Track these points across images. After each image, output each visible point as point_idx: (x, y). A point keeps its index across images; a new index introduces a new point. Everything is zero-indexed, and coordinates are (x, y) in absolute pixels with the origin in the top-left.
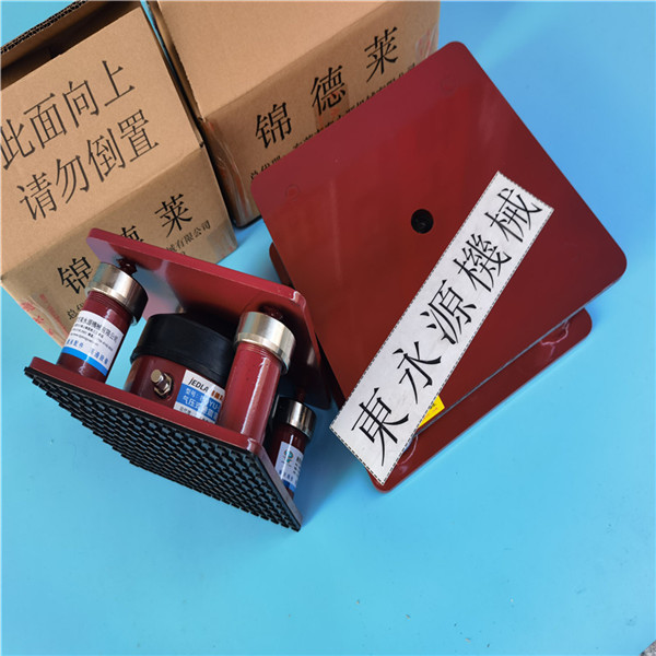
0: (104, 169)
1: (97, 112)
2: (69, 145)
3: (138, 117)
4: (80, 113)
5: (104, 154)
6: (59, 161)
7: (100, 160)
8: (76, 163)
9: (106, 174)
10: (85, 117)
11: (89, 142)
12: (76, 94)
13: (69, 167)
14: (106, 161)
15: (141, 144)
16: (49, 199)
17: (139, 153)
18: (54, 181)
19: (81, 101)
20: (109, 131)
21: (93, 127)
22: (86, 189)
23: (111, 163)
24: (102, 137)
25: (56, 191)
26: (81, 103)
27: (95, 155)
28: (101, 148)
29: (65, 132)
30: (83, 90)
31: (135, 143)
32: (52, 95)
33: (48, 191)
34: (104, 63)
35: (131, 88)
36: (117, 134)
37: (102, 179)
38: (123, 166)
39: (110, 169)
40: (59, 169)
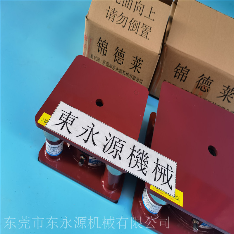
1: (141, 15)
2: (128, 13)
3: (149, 28)
4: (137, 10)
6: (123, 13)
11: (133, 18)
13: (124, 18)
14: (133, 27)
15: (145, 34)
16: (113, 18)
17: (142, 35)
18: (118, 16)
19: (139, 8)
20: (140, 22)
21: (137, 17)
22: (123, 27)
28: (134, 23)
29: (130, 9)
31: (143, 32)
33: (115, 16)
36: (141, 25)
37: (129, 30)
38: (136, 33)
39: (132, 30)
40: (121, 15)
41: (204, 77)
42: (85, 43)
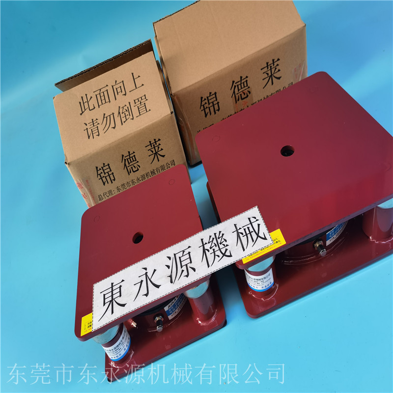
0: (124, 120)
1: (125, 95)
2: (110, 108)
3: (143, 98)
4: (118, 94)
5: (125, 113)
6: (104, 114)
7: (123, 115)
8: (112, 116)
9: (124, 122)
10: (120, 96)
11: (119, 107)
12: (117, 86)
13: (108, 117)
14: (125, 116)
15: (143, 110)
16: (97, 131)
17: (141, 114)
18: (100, 123)
19: (119, 89)
20: (129, 103)
21: (122, 101)
22: (114, 128)
23: (127, 117)
24: (125, 105)
25: (101, 127)
26: (119, 90)
27: (121, 113)
28: (124, 110)
29: (110, 101)
30: (121, 84)
31: (140, 109)
32: (107, 86)
33: (97, 127)
34: (132, 74)
35: (143, 85)
36: (132, 104)
37: (122, 124)
38: (133, 119)
39: (126, 120)
40: (104, 118)
41: (236, 83)
42: (83, 192)
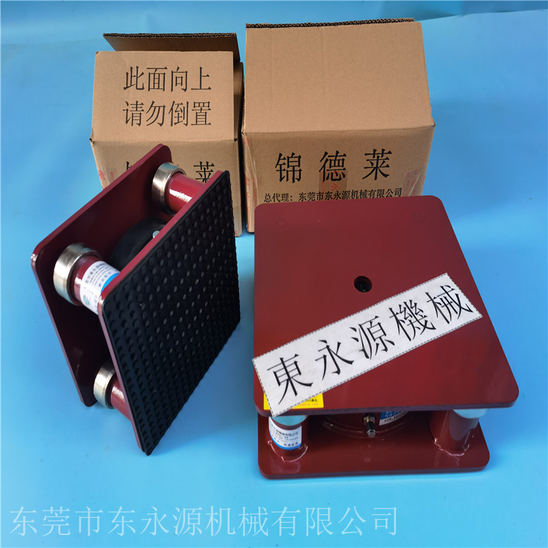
0: (175, 120)
1: (185, 90)
2: (164, 98)
3: (206, 104)
4: (176, 85)
5: (179, 113)
6: (153, 102)
8: (162, 109)
9: (175, 124)
10: (178, 89)
11: (174, 102)
12: (178, 75)
13: (157, 108)
14: (178, 117)
15: (201, 119)
16: (139, 118)
17: (198, 123)
18: (146, 111)
20: (188, 103)
21: (179, 96)
22: (161, 125)
25: (145, 117)
26: (179, 81)
27: (174, 110)
28: (179, 109)
29: (164, 90)
30: (183, 75)
31: (198, 117)
33: (141, 114)
35: (210, 88)
36: (191, 107)
37: (172, 125)
39: (178, 122)
40: (151, 106)
41: (329, 156)
